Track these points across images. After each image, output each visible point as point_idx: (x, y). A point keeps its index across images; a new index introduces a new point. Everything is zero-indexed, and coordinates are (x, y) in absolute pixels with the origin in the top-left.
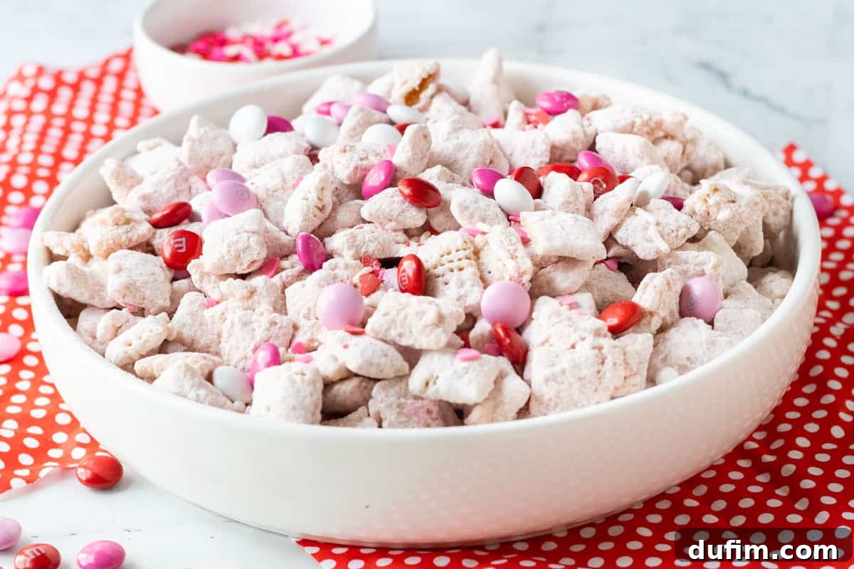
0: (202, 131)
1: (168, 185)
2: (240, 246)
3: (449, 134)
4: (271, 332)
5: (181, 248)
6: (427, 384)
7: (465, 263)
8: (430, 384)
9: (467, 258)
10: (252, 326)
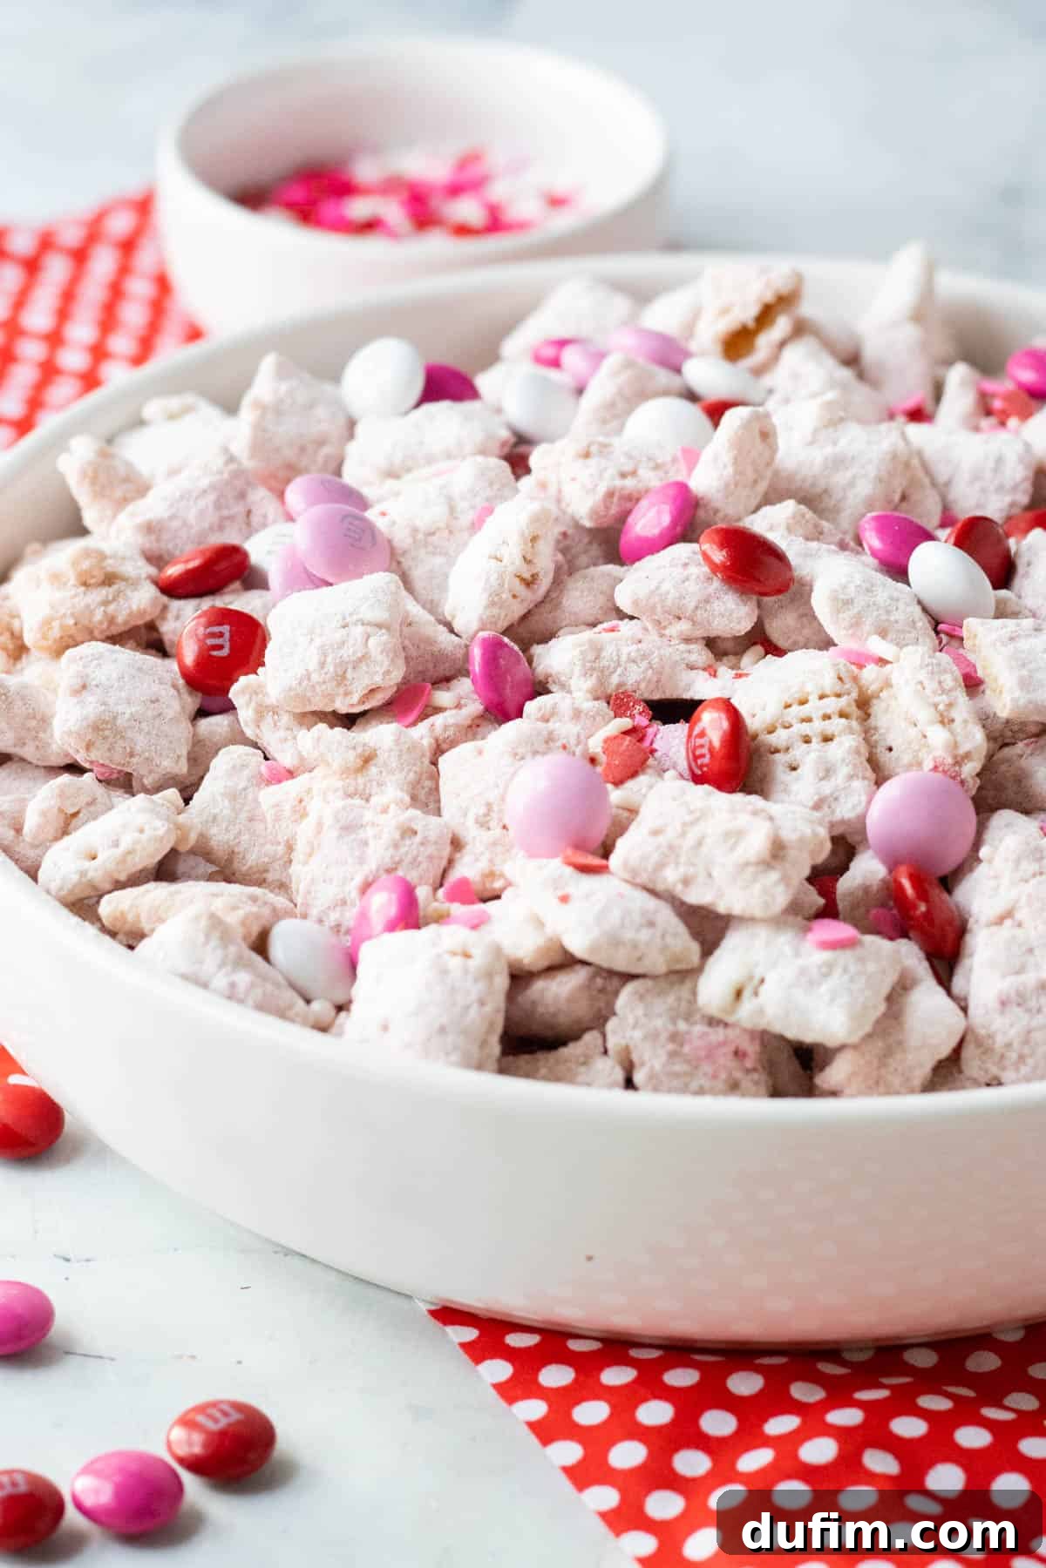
0: (284, 387)
1: (202, 503)
2: (348, 652)
3: (816, 431)
4: (403, 850)
5: (220, 647)
6: (739, 994)
7: (837, 724)
8: (747, 994)
9: (842, 715)
10: (362, 834)
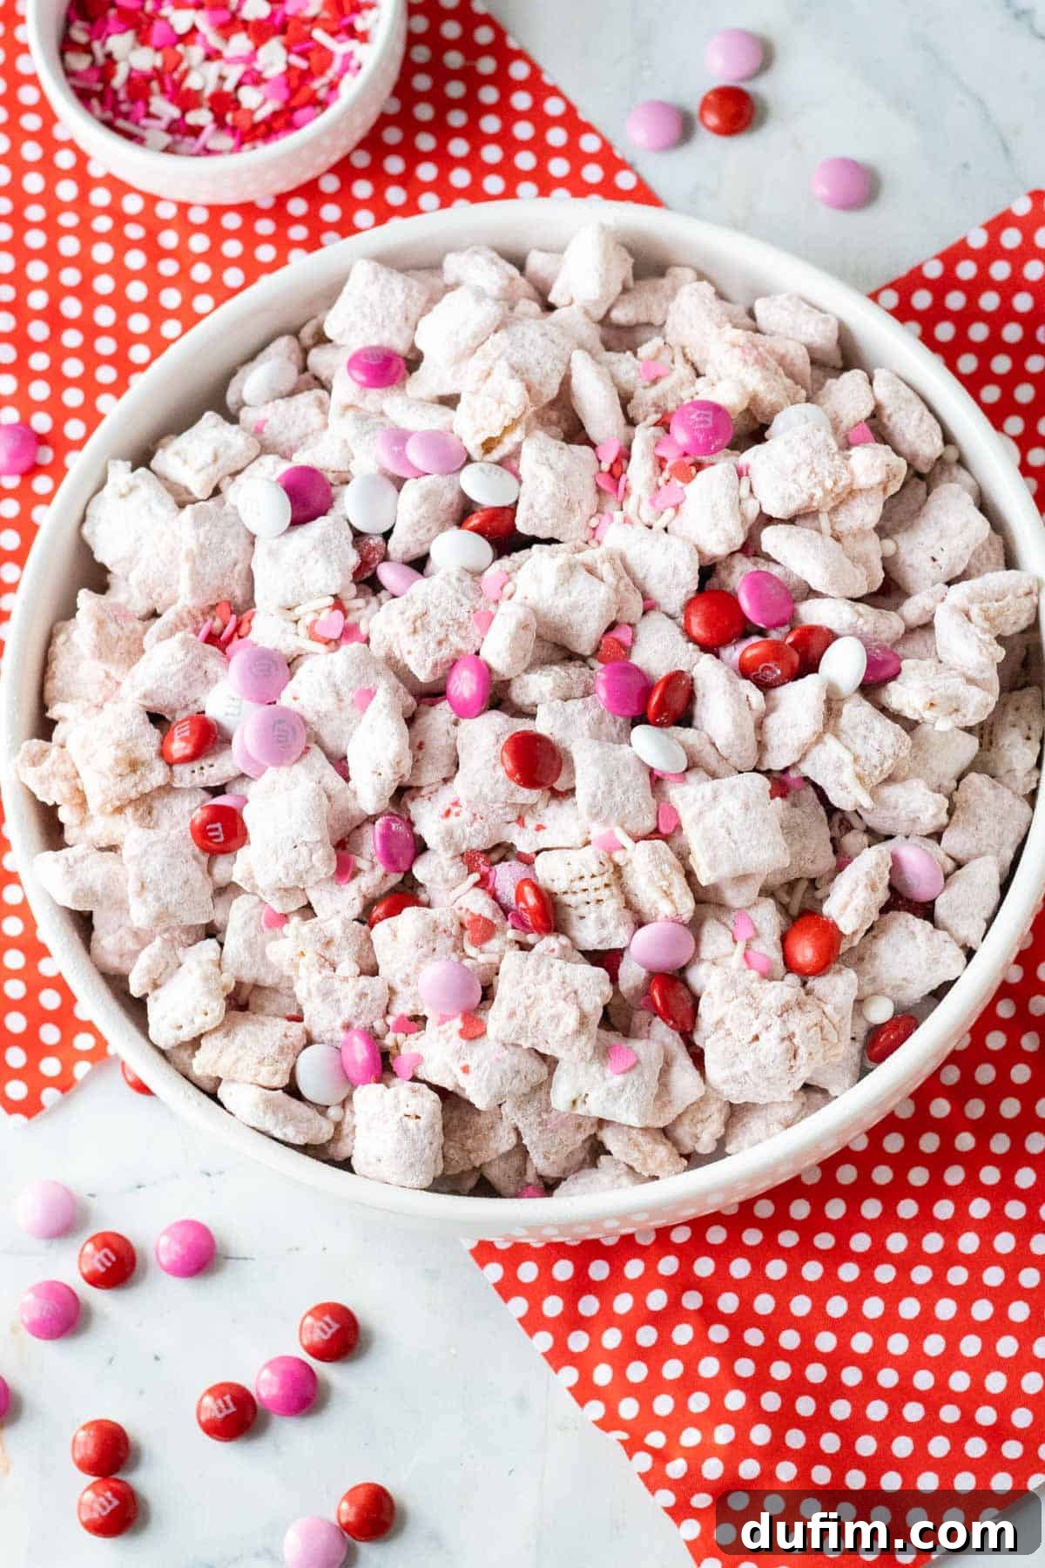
0: (202, 531)
1: (176, 679)
2: (301, 867)
3: (556, 588)
4: (363, 1005)
5: (217, 837)
6: (574, 1102)
7: (604, 893)
8: (579, 1103)
9: (607, 886)
10: (335, 996)
